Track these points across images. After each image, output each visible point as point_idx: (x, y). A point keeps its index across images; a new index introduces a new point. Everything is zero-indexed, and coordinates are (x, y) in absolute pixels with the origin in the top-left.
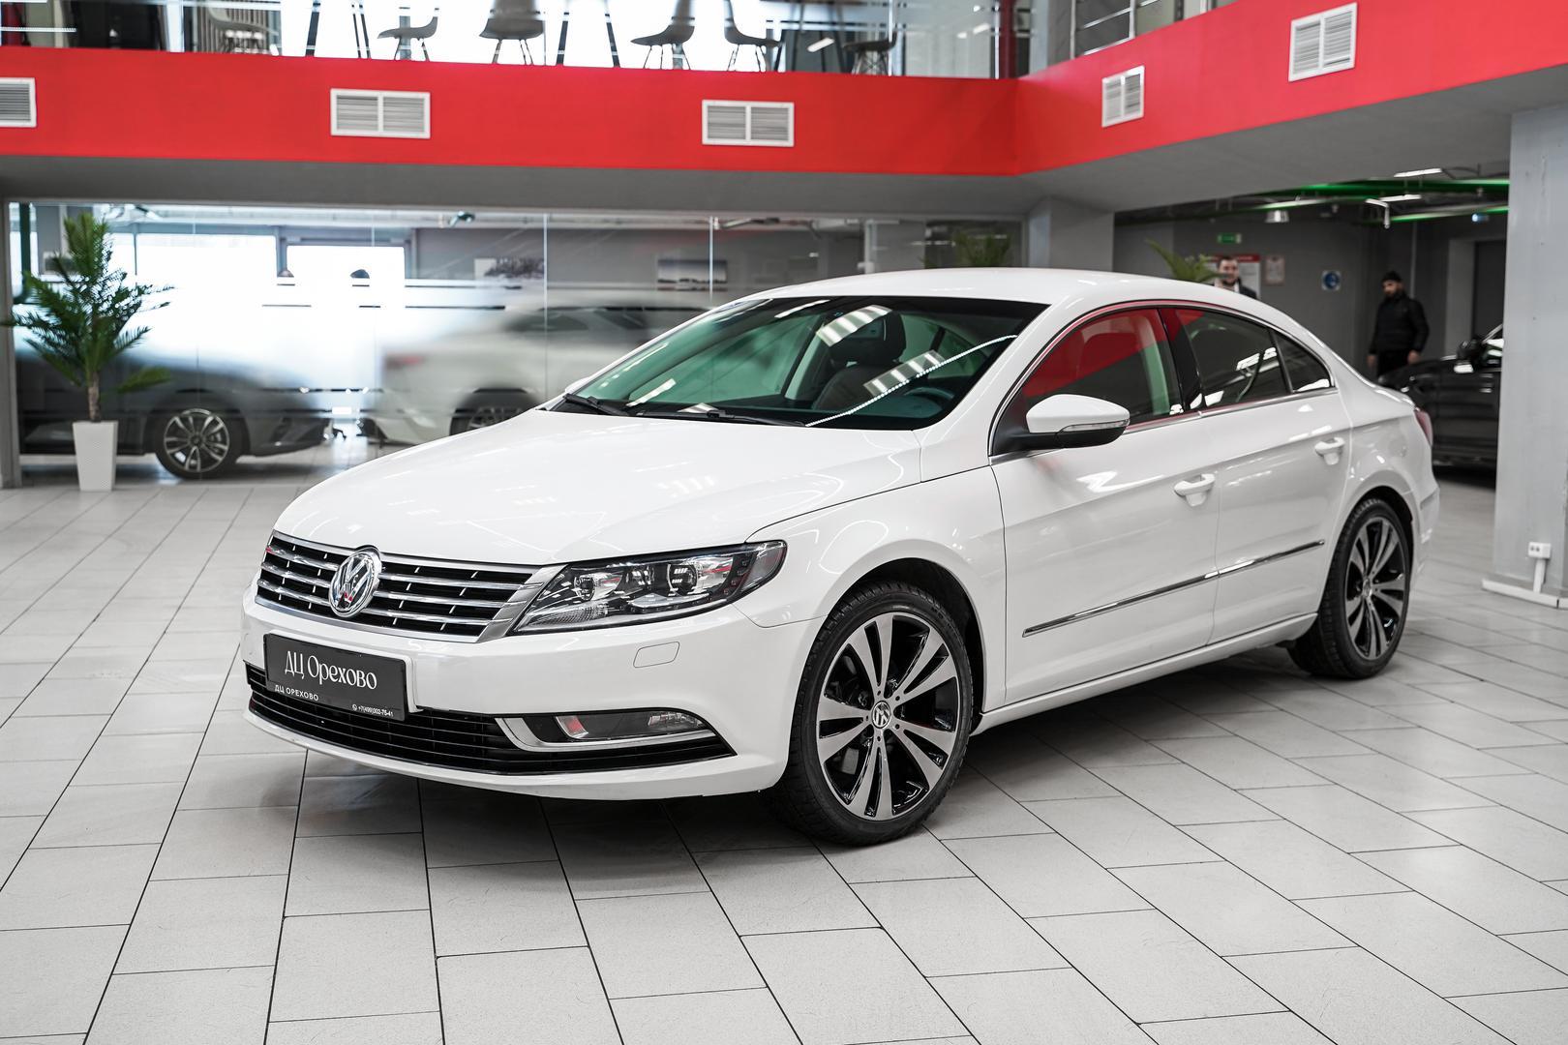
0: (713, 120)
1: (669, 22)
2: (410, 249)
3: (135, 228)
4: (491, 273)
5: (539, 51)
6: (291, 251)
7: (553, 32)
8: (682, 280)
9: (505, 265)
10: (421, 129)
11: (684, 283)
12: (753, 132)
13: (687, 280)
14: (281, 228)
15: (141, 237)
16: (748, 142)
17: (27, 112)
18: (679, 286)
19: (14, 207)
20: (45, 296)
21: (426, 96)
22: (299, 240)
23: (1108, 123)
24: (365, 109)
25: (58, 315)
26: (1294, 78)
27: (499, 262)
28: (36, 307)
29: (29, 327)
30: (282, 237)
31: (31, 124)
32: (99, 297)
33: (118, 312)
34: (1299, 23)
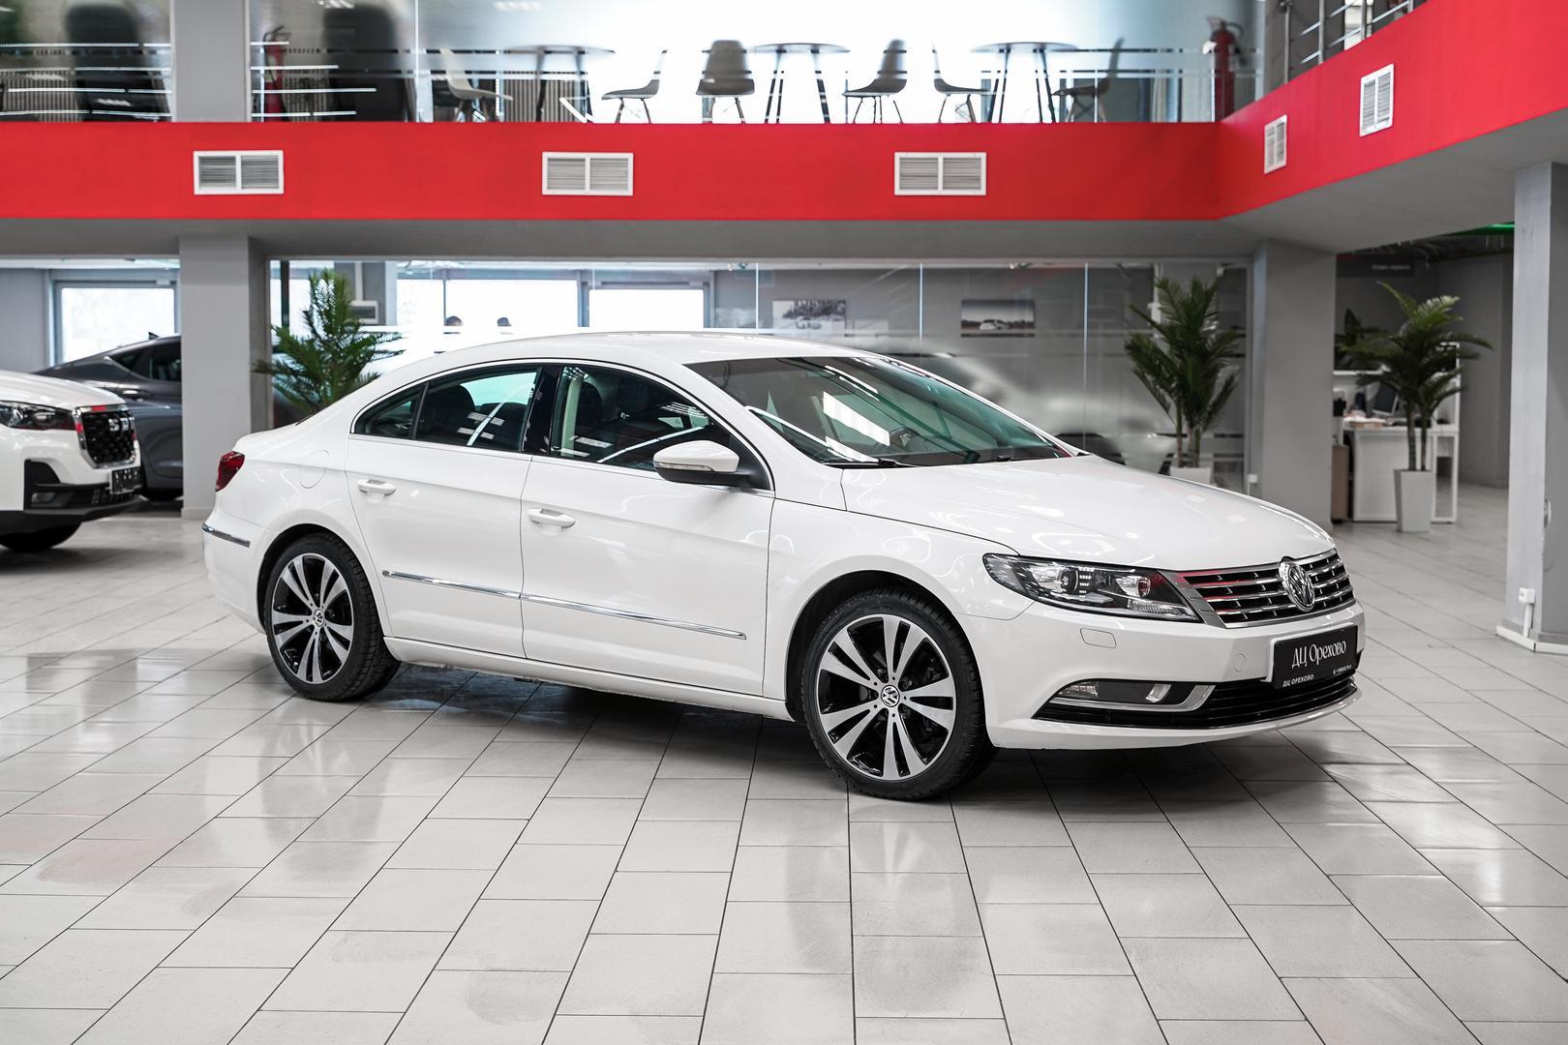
0: (907, 171)
1: (876, 76)
2: (709, 292)
3: (444, 273)
4: (789, 315)
6: (595, 296)
8: (986, 321)
9: (803, 307)
10: (625, 187)
11: (988, 324)
12: (944, 182)
13: (991, 321)
14: (582, 272)
15: (452, 284)
16: (940, 192)
17: (277, 180)
18: (984, 327)
19: (275, 265)
20: (289, 345)
21: (630, 156)
22: (600, 284)
23: (1268, 169)
24: (573, 170)
25: (301, 363)
26: (1363, 133)
27: (797, 304)
28: (284, 355)
29: (274, 373)
30: (583, 280)
31: (280, 191)
32: (338, 347)
33: (355, 360)
34: (1365, 80)
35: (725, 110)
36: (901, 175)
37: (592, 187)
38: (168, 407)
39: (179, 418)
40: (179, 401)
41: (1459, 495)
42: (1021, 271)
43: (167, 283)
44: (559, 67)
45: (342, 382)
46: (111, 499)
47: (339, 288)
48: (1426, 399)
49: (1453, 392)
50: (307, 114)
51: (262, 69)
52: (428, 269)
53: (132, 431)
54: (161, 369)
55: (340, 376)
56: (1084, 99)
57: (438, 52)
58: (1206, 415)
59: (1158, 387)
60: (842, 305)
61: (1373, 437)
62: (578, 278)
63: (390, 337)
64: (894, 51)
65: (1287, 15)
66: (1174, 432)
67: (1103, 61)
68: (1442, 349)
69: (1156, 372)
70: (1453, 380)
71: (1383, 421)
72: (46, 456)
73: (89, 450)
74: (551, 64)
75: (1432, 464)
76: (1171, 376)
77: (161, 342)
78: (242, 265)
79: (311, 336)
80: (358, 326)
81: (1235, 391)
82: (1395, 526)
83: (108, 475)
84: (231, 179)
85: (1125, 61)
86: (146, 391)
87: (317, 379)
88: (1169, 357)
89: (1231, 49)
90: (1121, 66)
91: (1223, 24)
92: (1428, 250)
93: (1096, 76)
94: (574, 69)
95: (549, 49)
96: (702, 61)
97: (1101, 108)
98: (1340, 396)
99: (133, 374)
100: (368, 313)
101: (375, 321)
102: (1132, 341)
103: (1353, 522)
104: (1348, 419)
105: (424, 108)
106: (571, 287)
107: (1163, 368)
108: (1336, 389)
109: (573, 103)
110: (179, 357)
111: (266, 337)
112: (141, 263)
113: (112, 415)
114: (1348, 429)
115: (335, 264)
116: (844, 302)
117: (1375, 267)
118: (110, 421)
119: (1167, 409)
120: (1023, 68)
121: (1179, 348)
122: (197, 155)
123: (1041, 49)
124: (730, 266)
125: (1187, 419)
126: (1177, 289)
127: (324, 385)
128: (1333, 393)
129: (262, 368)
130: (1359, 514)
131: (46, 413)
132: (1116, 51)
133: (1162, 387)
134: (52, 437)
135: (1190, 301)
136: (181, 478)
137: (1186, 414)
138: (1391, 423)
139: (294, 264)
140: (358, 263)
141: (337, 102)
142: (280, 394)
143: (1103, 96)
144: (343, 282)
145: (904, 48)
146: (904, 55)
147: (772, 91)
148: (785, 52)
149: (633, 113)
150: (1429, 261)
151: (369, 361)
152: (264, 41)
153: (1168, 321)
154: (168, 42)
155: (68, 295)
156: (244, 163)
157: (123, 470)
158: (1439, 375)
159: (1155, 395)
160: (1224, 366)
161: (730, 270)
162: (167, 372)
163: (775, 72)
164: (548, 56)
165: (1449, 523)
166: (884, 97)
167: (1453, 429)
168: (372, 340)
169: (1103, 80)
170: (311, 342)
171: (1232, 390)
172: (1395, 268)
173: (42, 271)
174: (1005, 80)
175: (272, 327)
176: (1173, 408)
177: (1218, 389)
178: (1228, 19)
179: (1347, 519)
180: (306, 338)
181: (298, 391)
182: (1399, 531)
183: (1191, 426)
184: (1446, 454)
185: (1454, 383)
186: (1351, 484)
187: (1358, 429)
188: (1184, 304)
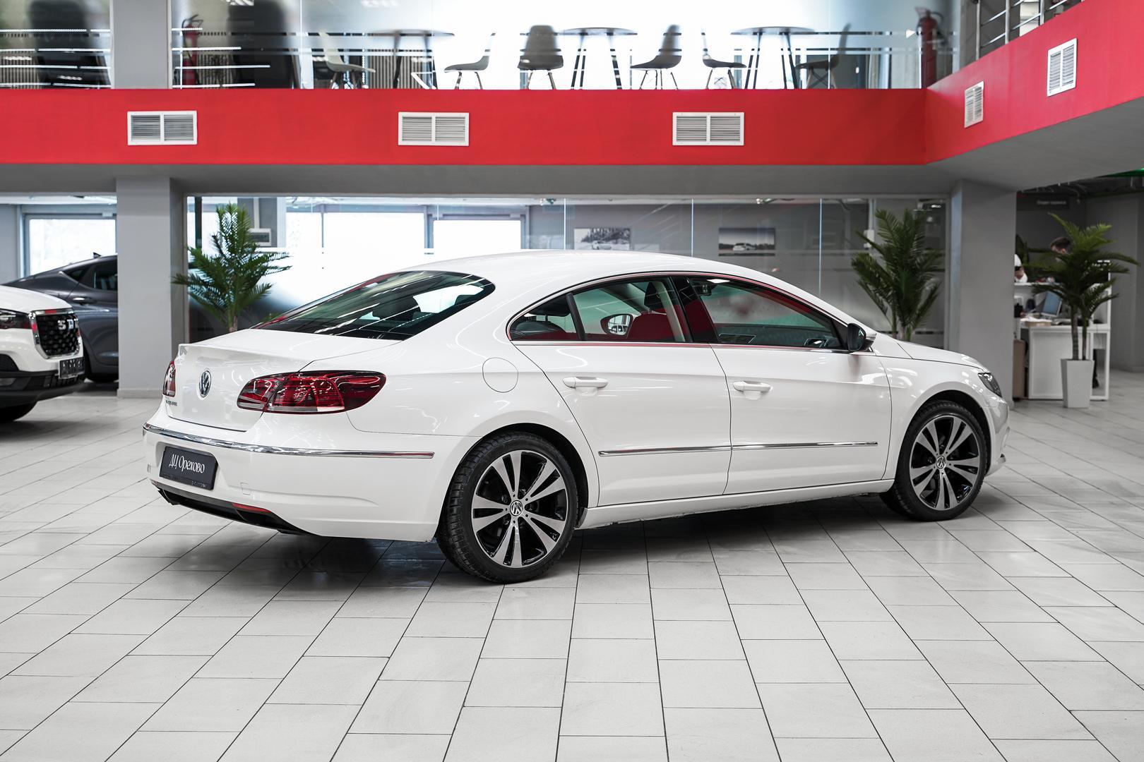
0: (682, 127)
1: (657, 54)
2: (525, 222)
3: (322, 207)
4: (587, 240)
5: (562, 79)
6: (438, 225)
7: (569, 62)
8: (738, 245)
9: (597, 233)
10: (463, 139)
11: (740, 247)
12: (711, 135)
13: (742, 244)
14: (428, 207)
15: (329, 216)
16: (708, 143)
17: (192, 134)
18: (736, 249)
19: (191, 200)
20: (201, 262)
21: (466, 115)
22: (441, 216)
23: (967, 124)
24: (422, 126)
25: (211, 276)
26: (1049, 94)
27: (593, 231)
28: (198, 270)
29: (189, 284)
30: (430, 213)
31: (194, 142)
32: (239, 263)
33: (252, 274)
34: (1051, 52)
35: (539, 80)
36: (678, 130)
37: (437, 139)
38: (107, 311)
39: (116, 319)
40: (116, 306)
41: (1110, 379)
42: (765, 205)
43: (111, 215)
44: (410, 46)
45: (243, 291)
46: (59, 383)
47: (241, 218)
48: (1086, 305)
49: (1107, 299)
50: (218, 86)
51: (181, 49)
52: (310, 204)
53: (77, 329)
54: (103, 281)
55: (242, 286)
56: (818, 71)
57: (317, 34)
58: (914, 316)
59: (877, 294)
60: (627, 232)
61: (1043, 334)
62: (425, 210)
63: (279, 256)
64: (672, 33)
65: (978, 5)
66: (891, 329)
67: (834, 42)
68: (1099, 265)
69: (876, 283)
70: (1107, 290)
71: (1050, 321)
72: (8, 349)
73: (42, 345)
74: (405, 43)
75: (1089, 355)
76: (888, 286)
77: (102, 260)
78: (165, 200)
79: (218, 255)
80: (255, 247)
81: (937, 298)
82: (1061, 402)
83: (57, 364)
84: (157, 134)
85: (852, 42)
86: (90, 298)
87: (223, 289)
88: (886, 270)
89: (934, 33)
90: (849, 45)
91: (928, 13)
92: (1078, 189)
93: (829, 53)
94: (423, 47)
95: (404, 32)
96: (522, 42)
97: (833, 78)
98: (1018, 302)
99: (81, 284)
100: (263, 238)
101: (269, 244)
102: (857, 259)
103: (1028, 399)
104: (1023, 320)
105: (306, 79)
106: (420, 218)
107: (882, 280)
108: (1016, 297)
109: (421, 77)
110: (116, 272)
111: (184, 257)
112: (90, 199)
113: (61, 317)
114: (1024, 327)
115: (238, 200)
116: (629, 230)
117: (1039, 202)
118: (59, 322)
119: (884, 312)
120: (773, 47)
121: (895, 265)
122: (130, 114)
123: (786, 32)
124: (542, 202)
125: (900, 319)
126: (893, 219)
127: (228, 293)
128: (1014, 300)
129: (180, 280)
130: (1033, 394)
131: (9, 316)
132: (845, 33)
133: (881, 295)
134: (13, 334)
135: (902, 227)
136: (117, 365)
137: (900, 316)
138: (1057, 323)
139: (206, 200)
140: (256, 199)
141: (240, 76)
142: (195, 301)
143: (834, 69)
144: (243, 213)
145: (680, 32)
146: (679, 36)
147: (576, 67)
148: (587, 34)
149: (469, 82)
150: (1080, 199)
151: (263, 274)
152: (183, 27)
153: (886, 243)
154: (109, 28)
155: (36, 225)
156: (166, 121)
157: (69, 360)
158: (1096, 285)
159: (875, 301)
160: (929, 278)
161: (542, 205)
162: (108, 283)
163: (579, 50)
164: (403, 38)
165: (1103, 400)
166: (664, 70)
167: (1106, 328)
168: (266, 258)
169: (835, 55)
170: (218, 259)
171: (936, 296)
172: (1054, 203)
173: (15, 206)
174: (758, 56)
175: (188, 249)
176: (890, 312)
177: (924, 297)
178: (932, 8)
179: (1023, 397)
180: (214, 257)
181: (208, 298)
182: (1065, 407)
183: (904, 325)
184: (1100, 347)
185: (1107, 292)
186: (1027, 370)
187: (1032, 327)
188: (898, 230)
